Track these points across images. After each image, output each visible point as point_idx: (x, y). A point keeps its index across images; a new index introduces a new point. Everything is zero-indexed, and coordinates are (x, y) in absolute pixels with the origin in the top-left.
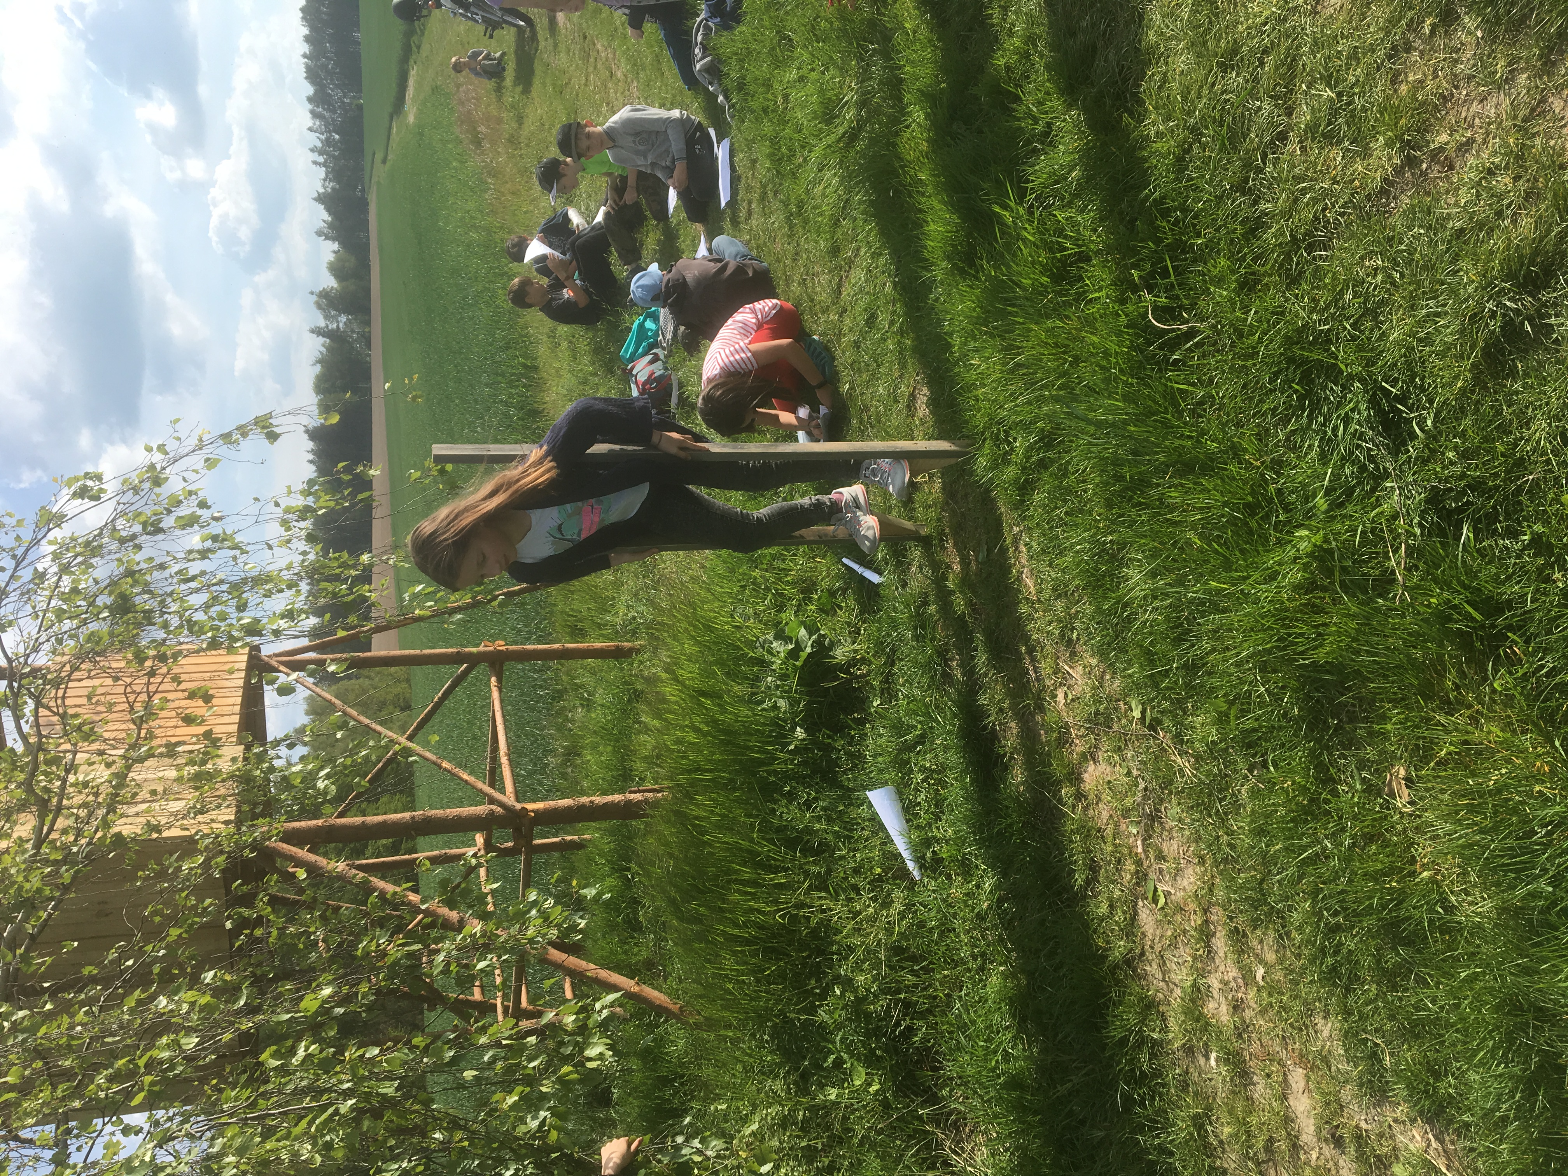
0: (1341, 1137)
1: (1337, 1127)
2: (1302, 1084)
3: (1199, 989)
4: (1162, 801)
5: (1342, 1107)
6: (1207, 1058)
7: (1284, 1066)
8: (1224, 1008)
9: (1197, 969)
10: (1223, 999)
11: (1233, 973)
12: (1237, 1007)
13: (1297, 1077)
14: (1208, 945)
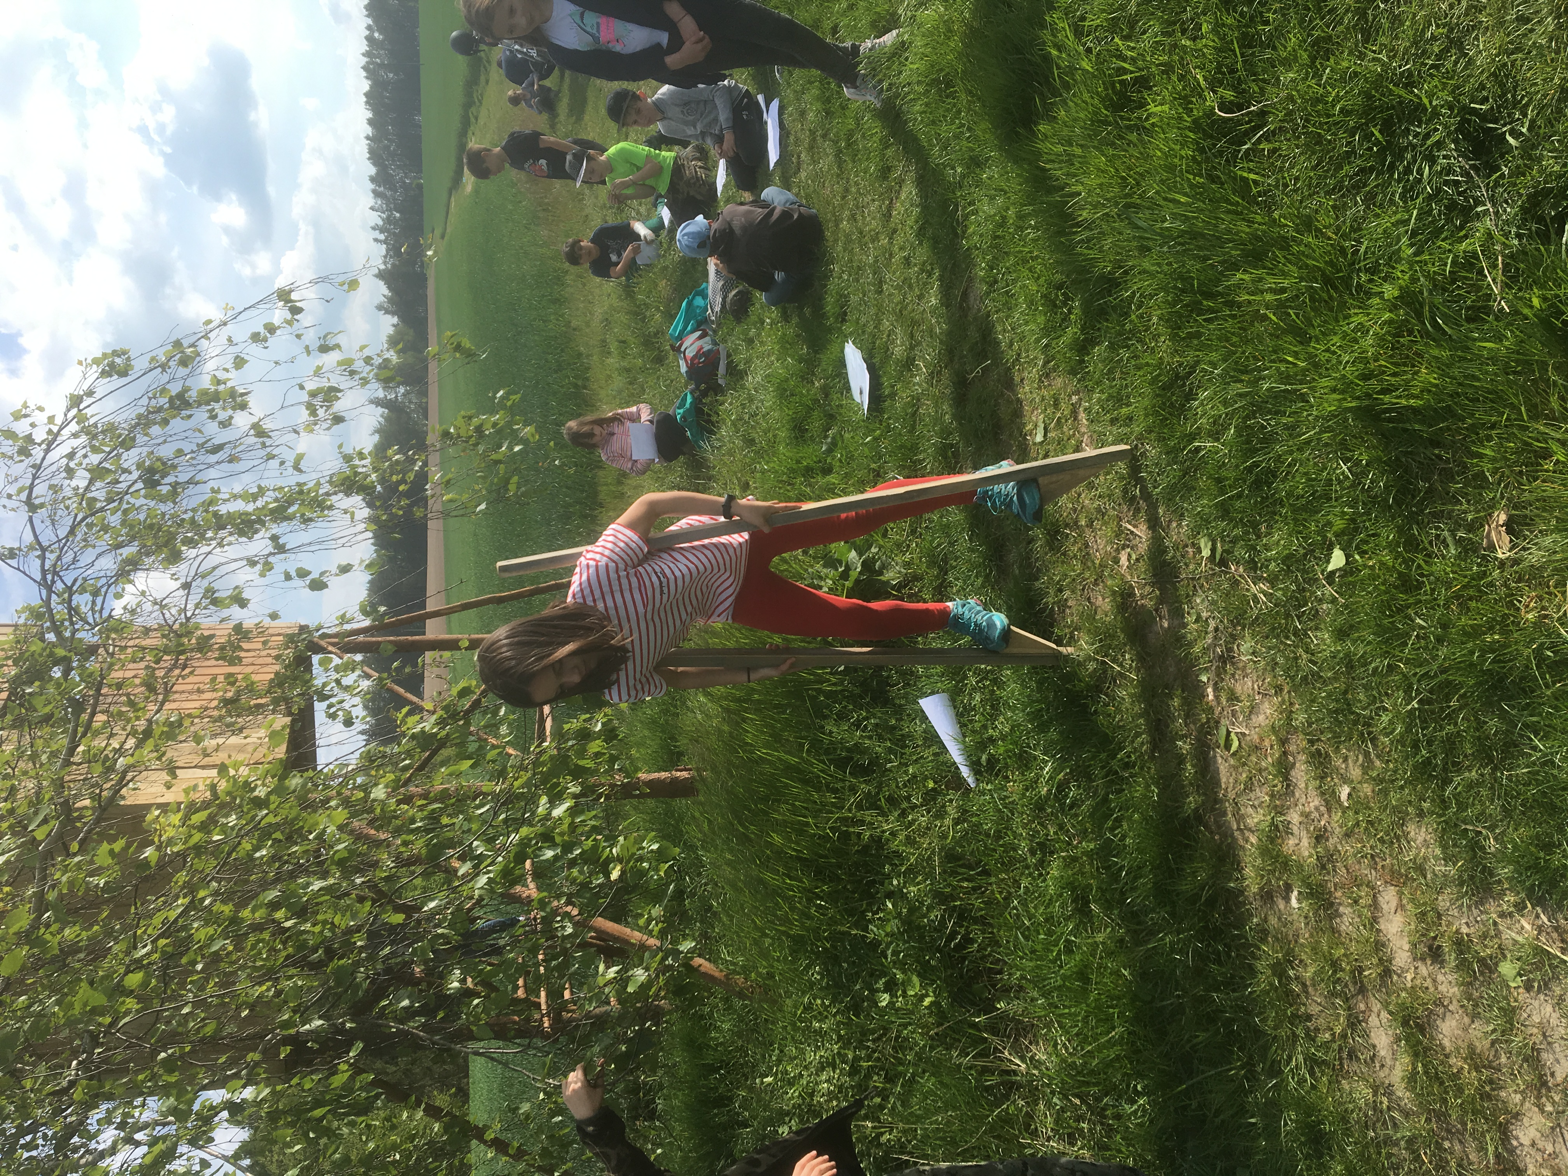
0: (1439, 947)
1: (1435, 938)
2: (1394, 903)
3: (1277, 827)
4: (1234, 637)
5: (1439, 916)
6: (1287, 899)
7: (1373, 888)
8: (1305, 842)
9: (1276, 806)
10: (1304, 834)
11: (1315, 802)
12: (1320, 837)
13: (1389, 898)
14: (1286, 777)
